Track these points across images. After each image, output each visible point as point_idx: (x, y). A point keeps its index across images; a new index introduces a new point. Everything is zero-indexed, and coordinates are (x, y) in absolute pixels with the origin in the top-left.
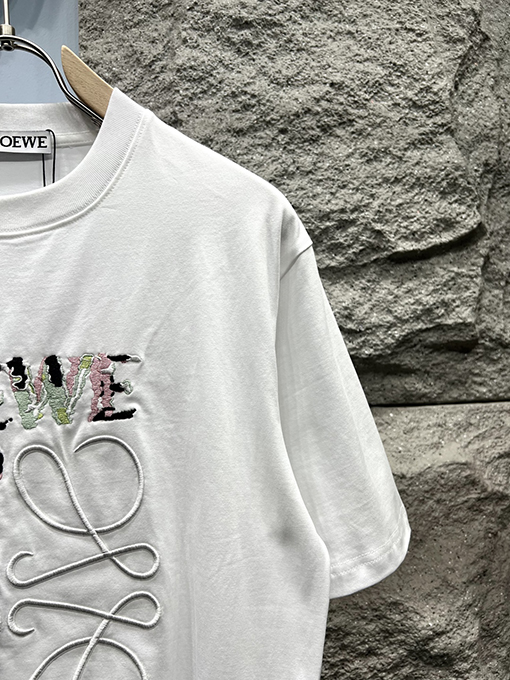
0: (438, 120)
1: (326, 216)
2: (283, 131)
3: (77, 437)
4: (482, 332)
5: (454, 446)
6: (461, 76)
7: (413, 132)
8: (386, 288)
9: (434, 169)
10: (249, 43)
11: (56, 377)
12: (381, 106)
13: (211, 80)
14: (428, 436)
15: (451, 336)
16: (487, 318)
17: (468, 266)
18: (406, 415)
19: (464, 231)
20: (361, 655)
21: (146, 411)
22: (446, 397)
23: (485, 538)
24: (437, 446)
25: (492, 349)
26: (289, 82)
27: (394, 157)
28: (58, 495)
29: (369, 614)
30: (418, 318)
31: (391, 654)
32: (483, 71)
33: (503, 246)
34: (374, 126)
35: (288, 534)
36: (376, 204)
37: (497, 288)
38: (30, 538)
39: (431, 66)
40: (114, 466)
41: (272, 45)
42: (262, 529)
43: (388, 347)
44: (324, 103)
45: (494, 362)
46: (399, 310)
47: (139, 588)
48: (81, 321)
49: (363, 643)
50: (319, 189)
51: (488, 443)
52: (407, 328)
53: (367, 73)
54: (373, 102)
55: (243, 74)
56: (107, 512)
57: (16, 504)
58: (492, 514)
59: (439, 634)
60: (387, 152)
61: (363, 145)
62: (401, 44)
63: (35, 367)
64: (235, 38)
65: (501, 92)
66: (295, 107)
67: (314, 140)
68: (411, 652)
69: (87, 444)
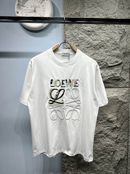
0: (117, 46)
1: (99, 60)
2: (94, 48)
3: (72, 88)
4: (121, 78)
5: (115, 94)
6: (121, 39)
7: (113, 48)
8: (107, 71)
9: (115, 54)
10: (90, 34)
11: (70, 82)
12: (108, 44)
13: (84, 40)
14: (112, 92)
15: (116, 78)
16: (122, 76)
17: (120, 68)
18: (109, 89)
19: (119, 63)
20: (100, 121)
21: (80, 86)
22: (115, 87)
23: (118, 107)
24: (113, 94)
25: (122, 80)
26: (95, 40)
27: (110, 52)
28: (70, 94)
29: (102, 115)
30: (111, 75)
31: (104, 121)
32: (124, 38)
33: (125, 65)
34: (107, 47)
35: (95, 99)
36: (107, 59)
37: (124, 71)
38: (67, 99)
39: (116, 38)
40: (76, 92)
41: (93, 34)
42: (92, 99)
43: (107, 79)
44: (100, 43)
45: (122, 82)
46: (109, 74)
47: (78, 105)
48: (73, 76)
49: (101, 119)
50: (99, 56)
51: (120, 94)
52: (110, 77)
53: (107, 39)
54: (107, 43)
55: (89, 39)
56: (75, 97)
57: (66, 95)
58: (120, 103)
59: (111, 118)
60: (109, 51)
61: (105, 50)
62: (112, 35)
63: (68, 81)
64: (88, 33)
65: (127, 40)
66: (96, 44)
67: (98, 49)
68: (107, 120)
69: (73, 89)
